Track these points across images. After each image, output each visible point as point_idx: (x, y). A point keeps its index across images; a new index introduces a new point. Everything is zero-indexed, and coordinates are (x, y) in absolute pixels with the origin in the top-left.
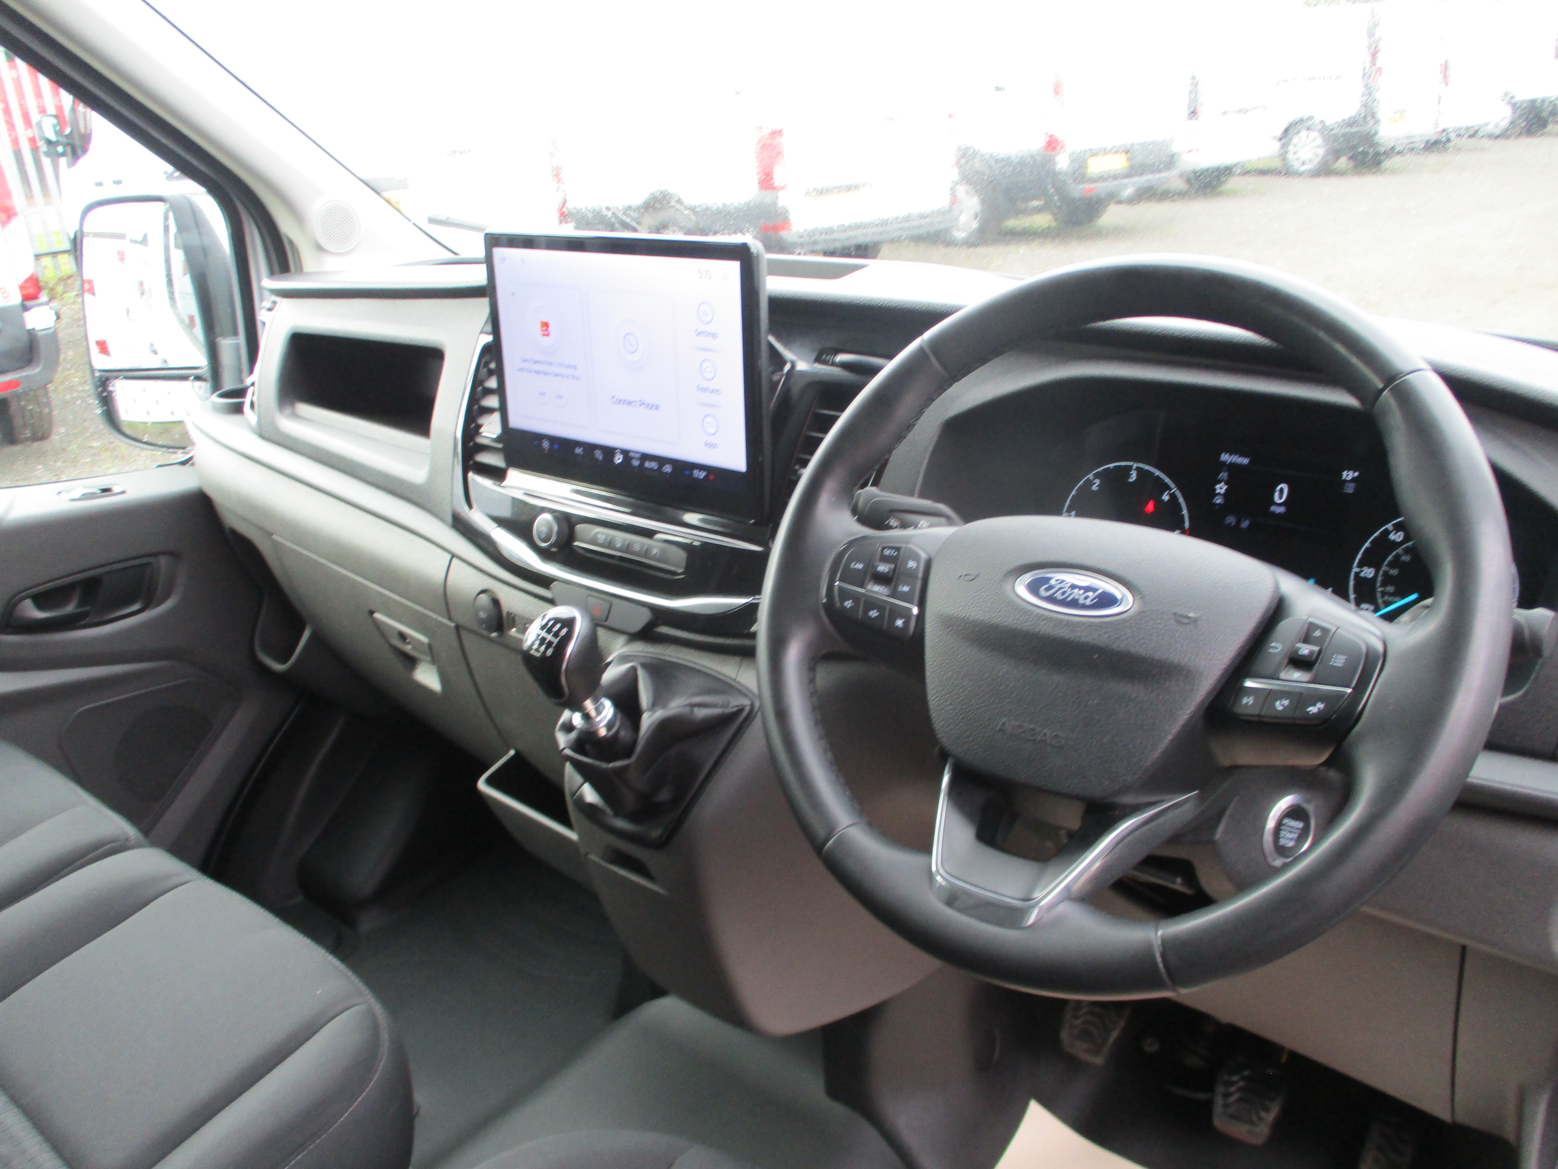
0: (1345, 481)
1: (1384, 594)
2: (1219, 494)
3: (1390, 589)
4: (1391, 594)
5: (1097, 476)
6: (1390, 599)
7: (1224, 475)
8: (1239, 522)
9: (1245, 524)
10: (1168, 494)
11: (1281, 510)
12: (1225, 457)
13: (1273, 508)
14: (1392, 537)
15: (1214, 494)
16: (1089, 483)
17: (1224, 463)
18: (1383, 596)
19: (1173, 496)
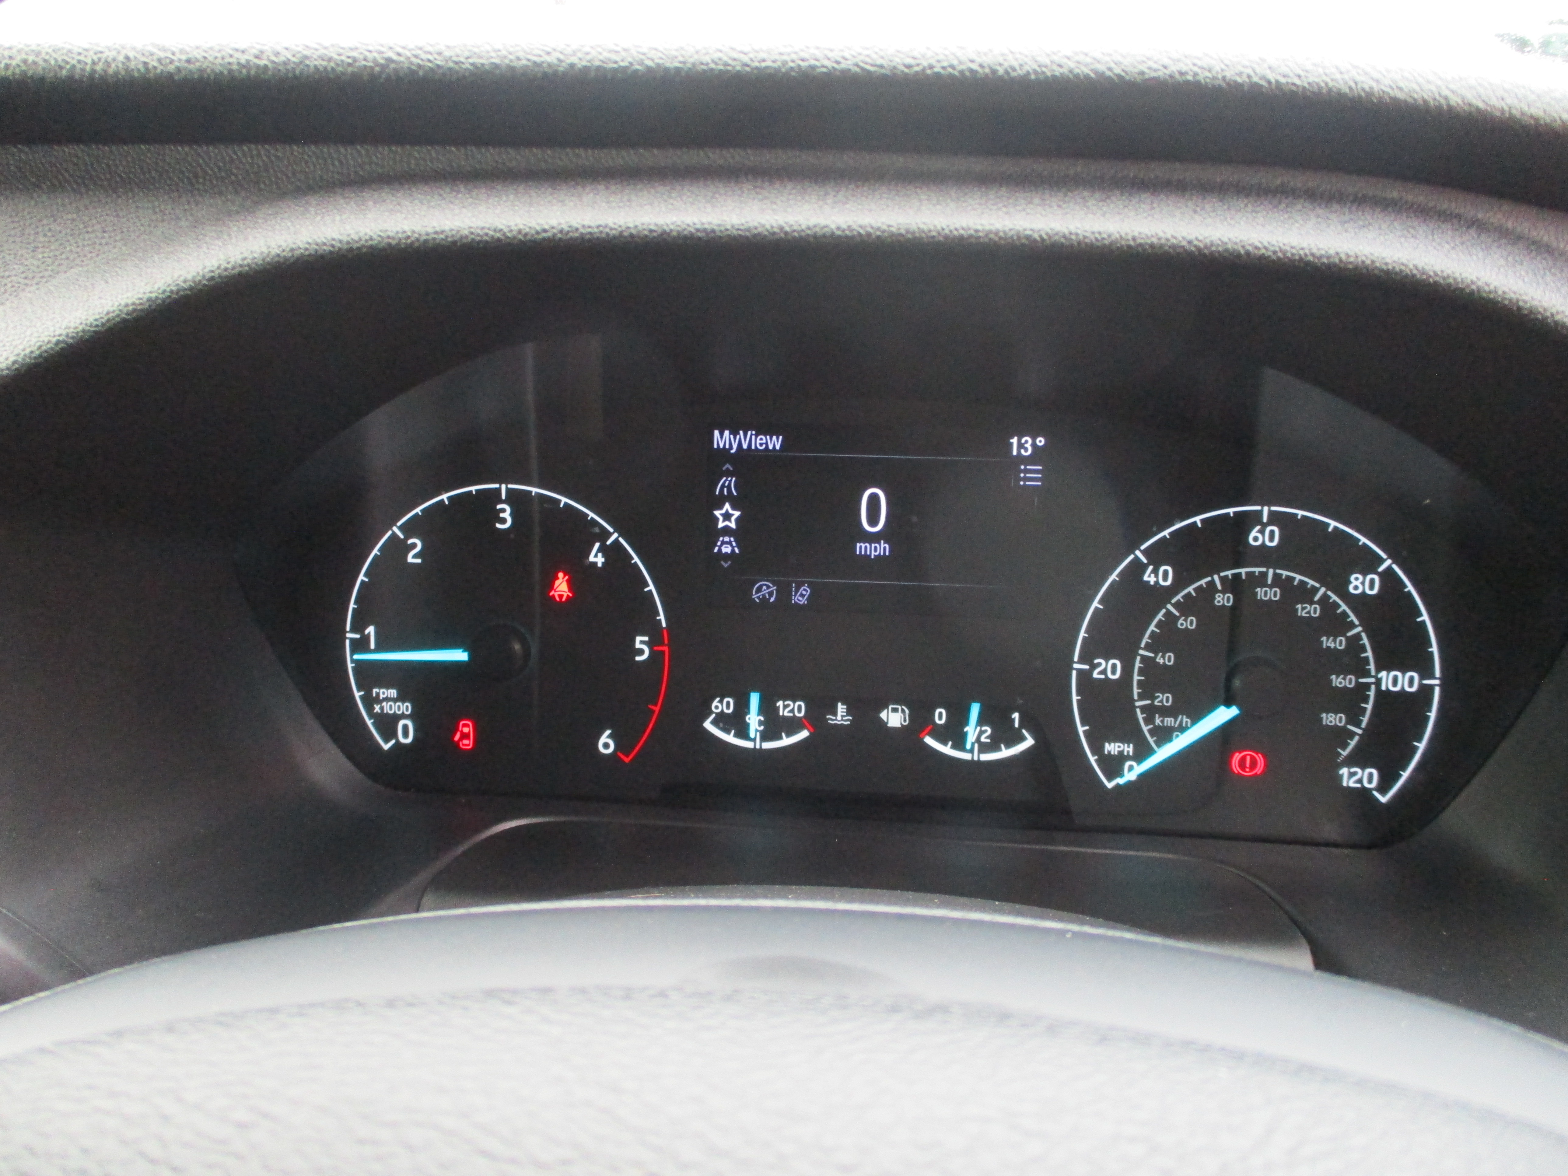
0: (1021, 459)
1: (1150, 712)
2: (726, 531)
3: (1164, 699)
4: (1165, 712)
5: (410, 529)
6: (1169, 721)
7: (727, 484)
8: (784, 592)
9: (801, 596)
10: (599, 551)
11: (882, 548)
12: (722, 439)
13: (861, 548)
14: (1149, 577)
15: (713, 533)
16: (398, 548)
17: (724, 453)
18: (1149, 720)
19: (614, 553)
